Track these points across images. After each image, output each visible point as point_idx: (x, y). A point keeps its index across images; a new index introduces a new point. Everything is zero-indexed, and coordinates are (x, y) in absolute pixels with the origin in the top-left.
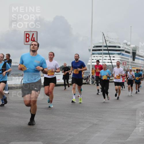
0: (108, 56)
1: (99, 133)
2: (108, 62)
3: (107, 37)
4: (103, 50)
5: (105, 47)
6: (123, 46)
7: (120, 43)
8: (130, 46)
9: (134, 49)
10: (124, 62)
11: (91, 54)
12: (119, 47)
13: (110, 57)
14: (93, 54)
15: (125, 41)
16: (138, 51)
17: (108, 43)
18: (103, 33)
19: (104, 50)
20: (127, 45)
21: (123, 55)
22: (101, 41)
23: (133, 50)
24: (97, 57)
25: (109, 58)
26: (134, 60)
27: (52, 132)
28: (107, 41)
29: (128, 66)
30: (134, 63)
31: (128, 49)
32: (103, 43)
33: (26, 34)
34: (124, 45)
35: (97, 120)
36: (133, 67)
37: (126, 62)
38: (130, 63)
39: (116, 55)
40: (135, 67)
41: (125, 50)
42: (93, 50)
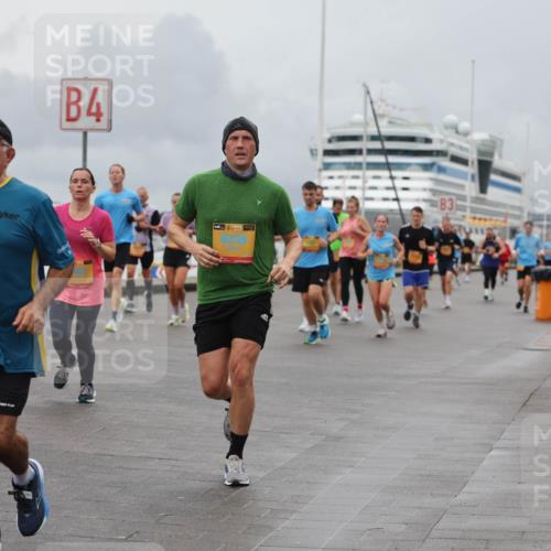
0: (385, 173)
1: (350, 470)
2: (385, 199)
3: (382, 100)
4: (365, 152)
5: (373, 138)
6: (442, 137)
7: (429, 126)
8: (469, 138)
9: (483, 148)
10: (447, 197)
11: (319, 164)
12: (428, 141)
13: (392, 178)
14: (327, 166)
15: (451, 118)
16: (501, 156)
17: (383, 123)
18: (365, 85)
19: (370, 152)
20: (457, 132)
21: (441, 170)
22: (359, 117)
23: (480, 153)
24: (340, 177)
25: (389, 183)
26: (483, 190)
27: (168, 468)
28: (383, 116)
29: (460, 213)
30: (483, 201)
31: (461, 148)
32: (366, 124)
33: (70, 90)
34: (447, 132)
35: (342, 419)
36: (480, 219)
37: (454, 198)
38: (468, 204)
39: (414, 170)
40: (487, 217)
41: (450, 153)
42: (327, 153)
